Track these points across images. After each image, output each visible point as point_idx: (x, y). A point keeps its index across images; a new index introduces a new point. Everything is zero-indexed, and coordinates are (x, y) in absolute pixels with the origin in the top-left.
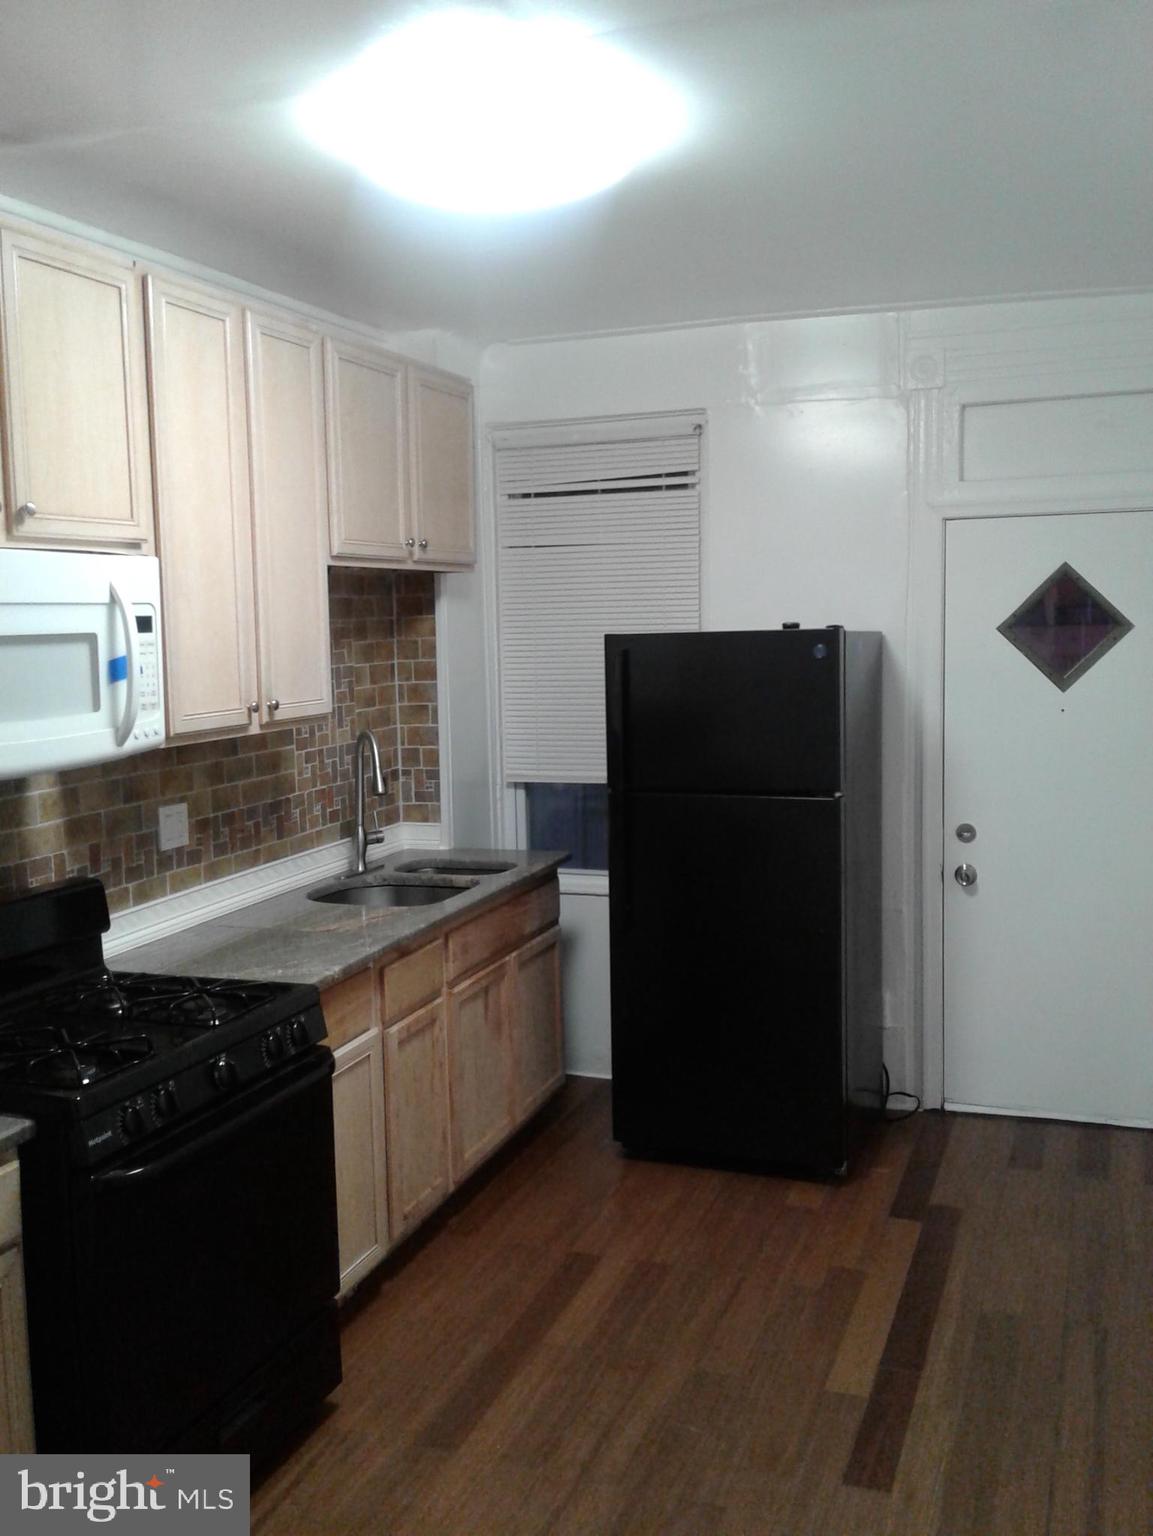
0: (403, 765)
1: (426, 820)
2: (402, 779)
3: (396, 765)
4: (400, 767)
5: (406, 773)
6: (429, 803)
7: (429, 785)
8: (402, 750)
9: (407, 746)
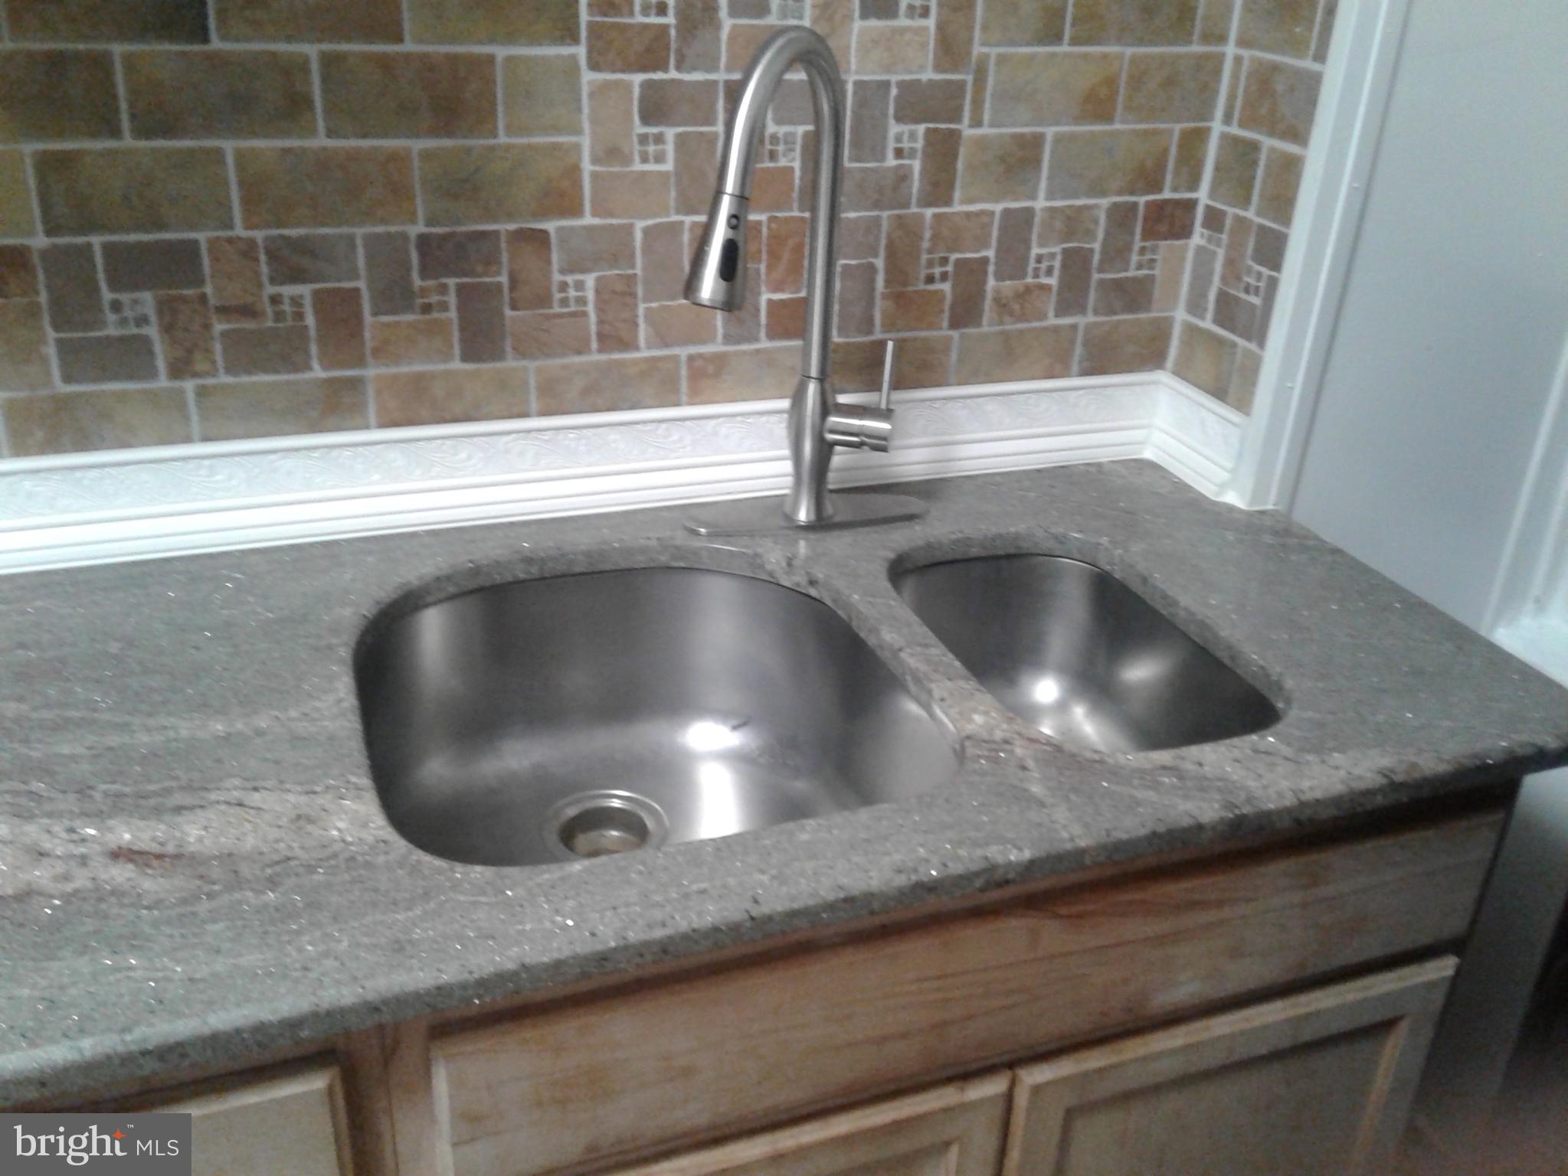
0: (1213, 193)
1: (1219, 392)
2: (1198, 237)
3: (1194, 184)
4: (1203, 195)
5: (1214, 219)
6: (1241, 342)
7: (1252, 281)
8: (1224, 136)
9: (1235, 130)
